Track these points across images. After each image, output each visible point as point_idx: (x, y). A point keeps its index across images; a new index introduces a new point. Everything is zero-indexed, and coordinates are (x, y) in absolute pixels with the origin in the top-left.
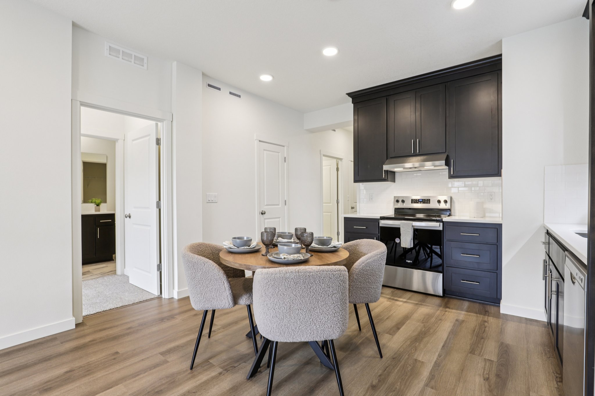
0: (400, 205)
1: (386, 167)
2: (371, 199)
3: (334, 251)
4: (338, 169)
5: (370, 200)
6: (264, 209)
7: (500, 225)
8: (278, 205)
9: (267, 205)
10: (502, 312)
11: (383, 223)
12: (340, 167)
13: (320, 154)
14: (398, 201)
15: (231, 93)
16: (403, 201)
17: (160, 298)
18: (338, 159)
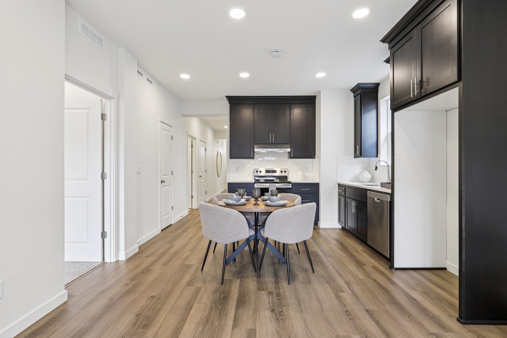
5: (236, 171)
6: (163, 178)
7: (318, 184)
8: (168, 175)
9: (164, 175)
13: (187, 134)
14: (257, 172)
15: (148, 79)
17: (103, 263)
18: (193, 138)
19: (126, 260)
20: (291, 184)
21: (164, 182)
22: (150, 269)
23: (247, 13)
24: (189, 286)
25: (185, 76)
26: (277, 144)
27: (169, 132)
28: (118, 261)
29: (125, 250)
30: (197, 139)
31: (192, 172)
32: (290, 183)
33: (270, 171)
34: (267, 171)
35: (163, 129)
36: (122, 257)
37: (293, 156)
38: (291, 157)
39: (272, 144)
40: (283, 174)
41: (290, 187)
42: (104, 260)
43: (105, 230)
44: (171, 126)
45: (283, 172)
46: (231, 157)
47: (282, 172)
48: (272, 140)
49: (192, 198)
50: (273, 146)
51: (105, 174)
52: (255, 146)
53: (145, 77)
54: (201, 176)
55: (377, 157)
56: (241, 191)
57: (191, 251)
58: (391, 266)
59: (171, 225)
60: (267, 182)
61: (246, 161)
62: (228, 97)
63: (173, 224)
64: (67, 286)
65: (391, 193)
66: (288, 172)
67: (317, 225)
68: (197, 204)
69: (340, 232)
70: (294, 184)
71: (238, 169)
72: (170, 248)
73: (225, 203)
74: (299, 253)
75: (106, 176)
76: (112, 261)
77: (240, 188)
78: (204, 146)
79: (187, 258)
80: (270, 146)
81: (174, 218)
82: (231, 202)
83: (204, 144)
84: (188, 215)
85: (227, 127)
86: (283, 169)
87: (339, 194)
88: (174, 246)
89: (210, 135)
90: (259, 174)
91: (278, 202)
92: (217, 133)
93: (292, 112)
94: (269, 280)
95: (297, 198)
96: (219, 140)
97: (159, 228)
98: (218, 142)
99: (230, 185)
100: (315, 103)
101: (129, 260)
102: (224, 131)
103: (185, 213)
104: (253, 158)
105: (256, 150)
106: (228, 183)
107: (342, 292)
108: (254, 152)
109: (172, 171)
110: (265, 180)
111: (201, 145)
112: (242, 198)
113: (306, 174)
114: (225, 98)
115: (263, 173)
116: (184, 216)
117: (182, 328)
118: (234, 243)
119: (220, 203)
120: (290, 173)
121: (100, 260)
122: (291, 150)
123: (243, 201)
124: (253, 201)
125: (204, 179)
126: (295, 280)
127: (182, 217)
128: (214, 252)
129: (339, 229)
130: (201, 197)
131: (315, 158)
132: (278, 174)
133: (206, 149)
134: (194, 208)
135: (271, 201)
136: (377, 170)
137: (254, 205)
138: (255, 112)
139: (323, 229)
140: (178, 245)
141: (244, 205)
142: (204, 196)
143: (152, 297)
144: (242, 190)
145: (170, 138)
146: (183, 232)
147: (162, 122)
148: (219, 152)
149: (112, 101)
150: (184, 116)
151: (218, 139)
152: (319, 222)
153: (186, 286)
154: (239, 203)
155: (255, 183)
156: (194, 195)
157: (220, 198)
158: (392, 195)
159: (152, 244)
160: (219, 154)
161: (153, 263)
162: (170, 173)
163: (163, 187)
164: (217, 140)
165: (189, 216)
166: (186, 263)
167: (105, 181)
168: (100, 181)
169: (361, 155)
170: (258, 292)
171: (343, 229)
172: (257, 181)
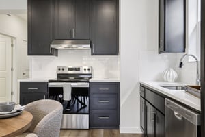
0: (61, 72)
1: (52, 46)
2: (40, 67)
3: (18, 114)
4: (12, 45)
7: (119, 83)
10: (121, 132)
11: (51, 85)
12: (14, 43)
14: (59, 69)
16: (63, 69)
18: (13, 38)
33: (73, 69)
48: (72, 35)
55: (184, 51)
86: (87, 66)
113: (110, 71)
136: (183, 67)
139: (123, 134)
169: (165, 50)
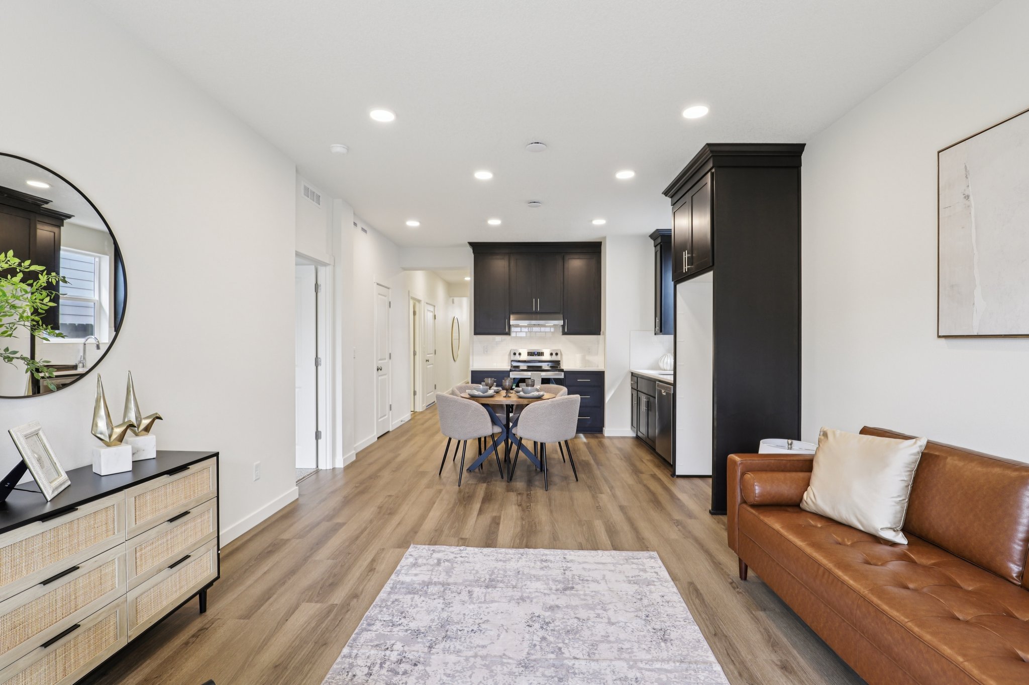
6: (381, 364)
7: (603, 372)
8: (385, 359)
9: (380, 360)
13: (409, 296)
14: (515, 354)
15: (363, 229)
18: (417, 301)
19: (344, 467)
20: (563, 373)
21: (381, 370)
22: (378, 475)
23: (495, 174)
24: (428, 488)
25: (413, 224)
26: (545, 313)
27: (385, 296)
28: (334, 469)
29: (343, 455)
30: (422, 303)
31: (415, 354)
32: (562, 370)
33: (534, 354)
34: (530, 354)
35: (379, 294)
36: (340, 464)
37: (568, 331)
38: (564, 333)
39: (536, 313)
40: (554, 358)
41: (562, 376)
42: (317, 467)
43: (319, 430)
44: (389, 288)
45: (554, 354)
46: (476, 333)
47: (551, 354)
48: (536, 307)
49: (414, 395)
50: (538, 316)
51: (319, 359)
52: (512, 317)
53: (360, 226)
54: (427, 361)
56: (489, 381)
57: (424, 459)
58: (673, 474)
59: (388, 432)
60: (530, 369)
61: (498, 338)
62: (472, 244)
63: (391, 430)
64: (299, 482)
65: (673, 382)
66: (561, 354)
67: (602, 433)
68: (423, 404)
69: (630, 442)
70: (568, 374)
71: (486, 351)
72: (396, 457)
73: (469, 395)
74: (565, 462)
75: (321, 361)
76: (328, 468)
77: (488, 377)
78: (432, 312)
79: (420, 465)
80: (534, 317)
81: (392, 423)
82: (476, 393)
83: (431, 308)
84: (410, 420)
85: (469, 279)
86: (553, 350)
87: (632, 388)
88: (399, 454)
89: (441, 291)
90: (517, 358)
91: (533, 393)
92: (452, 289)
93: (566, 265)
94: (520, 485)
95: (562, 390)
96: (456, 299)
97: (374, 435)
98: (453, 302)
99: (474, 373)
100: (600, 252)
101: (347, 468)
102: (465, 284)
103: (407, 416)
104: (509, 334)
105: (512, 322)
106: (472, 371)
107: (601, 493)
108: (510, 326)
109: (390, 354)
110: (528, 367)
111: (428, 310)
112: (490, 389)
114: (468, 245)
115: (524, 357)
116: (406, 421)
117: (428, 515)
118: (480, 439)
119: (463, 395)
120: (564, 357)
121: (314, 466)
122: (564, 322)
123: (491, 392)
124: (503, 393)
125: (432, 364)
126: (551, 485)
127: (403, 422)
128: (454, 460)
129: (633, 438)
130: (428, 393)
131: (600, 334)
132: (547, 357)
133: (435, 315)
134: (418, 411)
135: (524, 393)
137: (505, 397)
138: (512, 264)
139: (609, 438)
140: (404, 453)
141: (492, 396)
142: (432, 393)
143: (390, 496)
144: (489, 379)
145: (387, 304)
146: (408, 440)
147: (378, 284)
148: (456, 317)
149: (328, 268)
150: (405, 269)
151: (454, 297)
152: (604, 428)
153: (425, 488)
154: (486, 394)
155: (511, 371)
156: (417, 390)
157: (462, 389)
158: (674, 384)
159: (370, 452)
160: (456, 321)
161: (380, 470)
162: (387, 357)
163: (379, 376)
164: (452, 298)
165: (412, 422)
166: (421, 470)
167: (319, 368)
168: (314, 367)
169: (662, 330)
170: (506, 493)
171: (637, 438)
172: (516, 368)
